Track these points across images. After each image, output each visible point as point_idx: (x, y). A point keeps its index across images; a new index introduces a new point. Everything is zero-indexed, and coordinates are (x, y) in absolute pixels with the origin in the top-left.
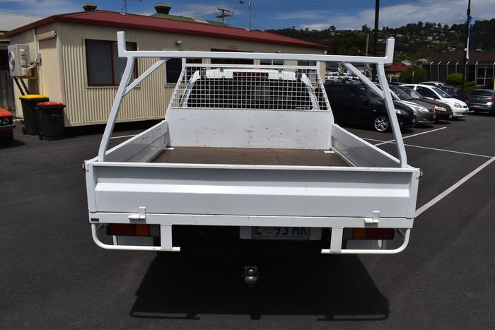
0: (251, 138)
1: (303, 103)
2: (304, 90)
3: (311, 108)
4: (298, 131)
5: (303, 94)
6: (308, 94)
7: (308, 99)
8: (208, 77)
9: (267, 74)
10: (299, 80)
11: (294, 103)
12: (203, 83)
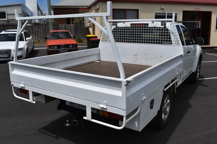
0: (137, 59)
1: (167, 41)
2: (167, 33)
3: (172, 44)
4: (161, 56)
5: (167, 35)
6: (170, 36)
7: (170, 38)
8: (119, 27)
9: (148, 24)
10: (165, 27)
11: (162, 41)
12: (116, 29)
